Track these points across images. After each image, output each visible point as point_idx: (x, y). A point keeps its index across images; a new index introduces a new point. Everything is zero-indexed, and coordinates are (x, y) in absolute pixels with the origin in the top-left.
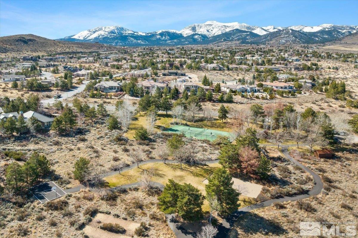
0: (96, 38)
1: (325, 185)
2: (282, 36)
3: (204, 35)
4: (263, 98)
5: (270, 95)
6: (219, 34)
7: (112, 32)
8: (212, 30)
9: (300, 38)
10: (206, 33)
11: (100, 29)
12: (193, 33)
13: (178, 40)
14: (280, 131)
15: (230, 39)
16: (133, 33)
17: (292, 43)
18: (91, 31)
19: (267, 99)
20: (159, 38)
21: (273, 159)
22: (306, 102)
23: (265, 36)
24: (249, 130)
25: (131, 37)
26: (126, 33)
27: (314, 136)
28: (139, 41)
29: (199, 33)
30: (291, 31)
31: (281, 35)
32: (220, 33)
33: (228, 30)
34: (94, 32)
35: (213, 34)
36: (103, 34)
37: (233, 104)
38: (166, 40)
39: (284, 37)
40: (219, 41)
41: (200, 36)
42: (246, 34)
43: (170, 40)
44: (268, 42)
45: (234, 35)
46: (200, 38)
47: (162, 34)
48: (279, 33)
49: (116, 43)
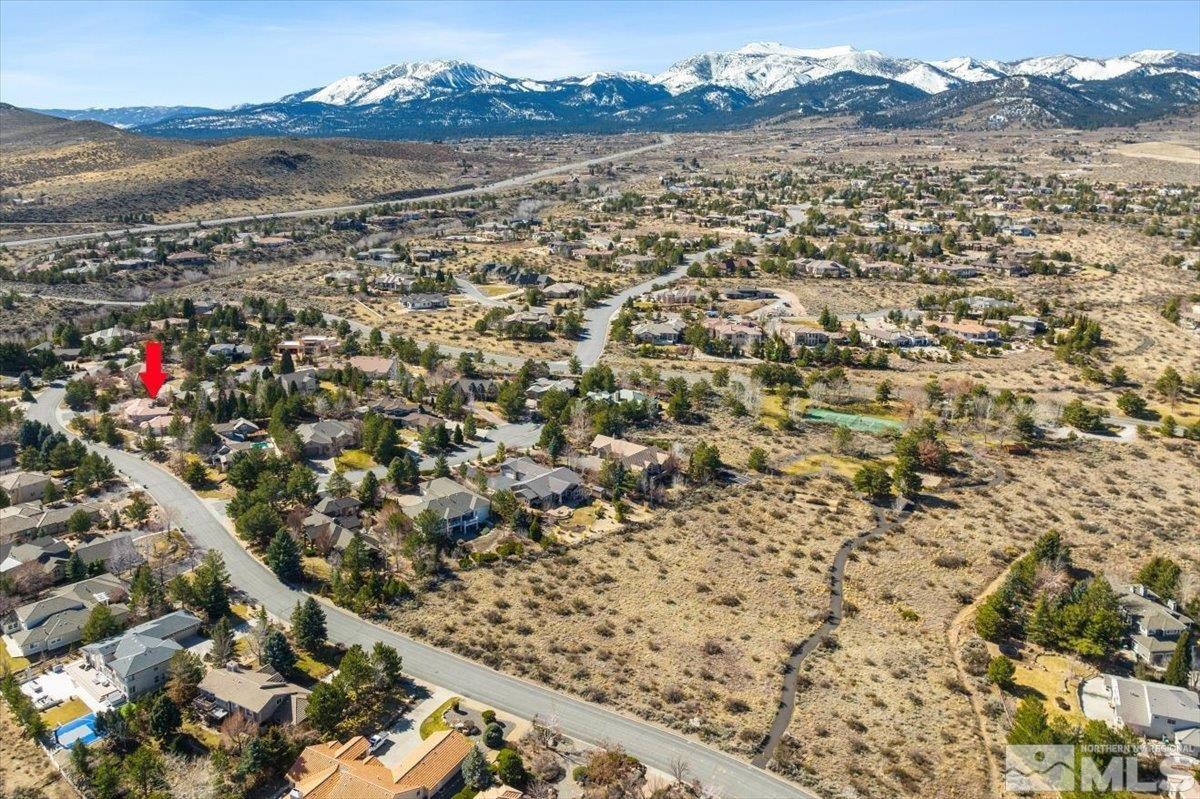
0: (387, 102)
1: (1007, 478)
2: (997, 101)
3: (737, 89)
4: (940, 360)
5: (951, 353)
6: (786, 88)
7: (438, 81)
8: (764, 75)
9: (1057, 107)
10: (744, 83)
11: (400, 72)
12: (699, 84)
13: (653, 107)
14: (965, 420)
15: (822, 106)
16: (504, 82)
17: (1029, 124)
18: (369, 76)
19: (946, 362)
20: (591, 101)
21: (954, 454)
22: (1016, 369)
23: (942, 99)
24: (926, 421)
25: (503, 97)
26: (483, 86)
27: (1005, 428)
28: (527, 113)
29: (722, 84)
30: (1027, 83)
31: (994, 96)
32: (791, 85)
33: (817, 74)
34: (381, 82)
35: (768, 86)
36: (408, 88)
37: (889, 372)
38: (613, 109)
39: (1002, 105)
40: (790, 113)
41: (726, 94)
42: (877, 87)
43: (625, 106)
44: (951, 121)
45: (836, 93)
46: (725, 100)
47: (599, 88)
48: (989, 89)
49: (455, 119)
